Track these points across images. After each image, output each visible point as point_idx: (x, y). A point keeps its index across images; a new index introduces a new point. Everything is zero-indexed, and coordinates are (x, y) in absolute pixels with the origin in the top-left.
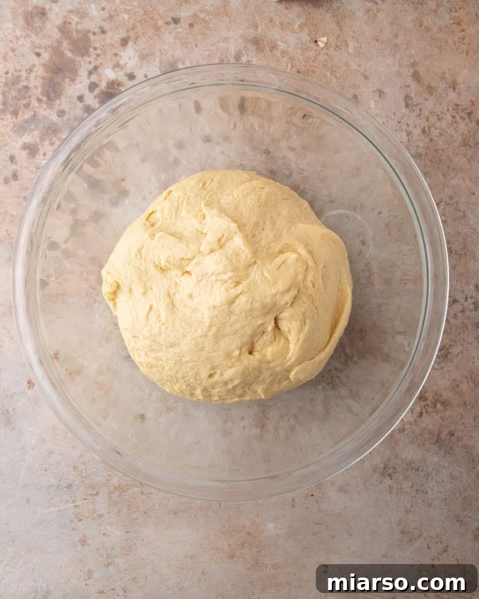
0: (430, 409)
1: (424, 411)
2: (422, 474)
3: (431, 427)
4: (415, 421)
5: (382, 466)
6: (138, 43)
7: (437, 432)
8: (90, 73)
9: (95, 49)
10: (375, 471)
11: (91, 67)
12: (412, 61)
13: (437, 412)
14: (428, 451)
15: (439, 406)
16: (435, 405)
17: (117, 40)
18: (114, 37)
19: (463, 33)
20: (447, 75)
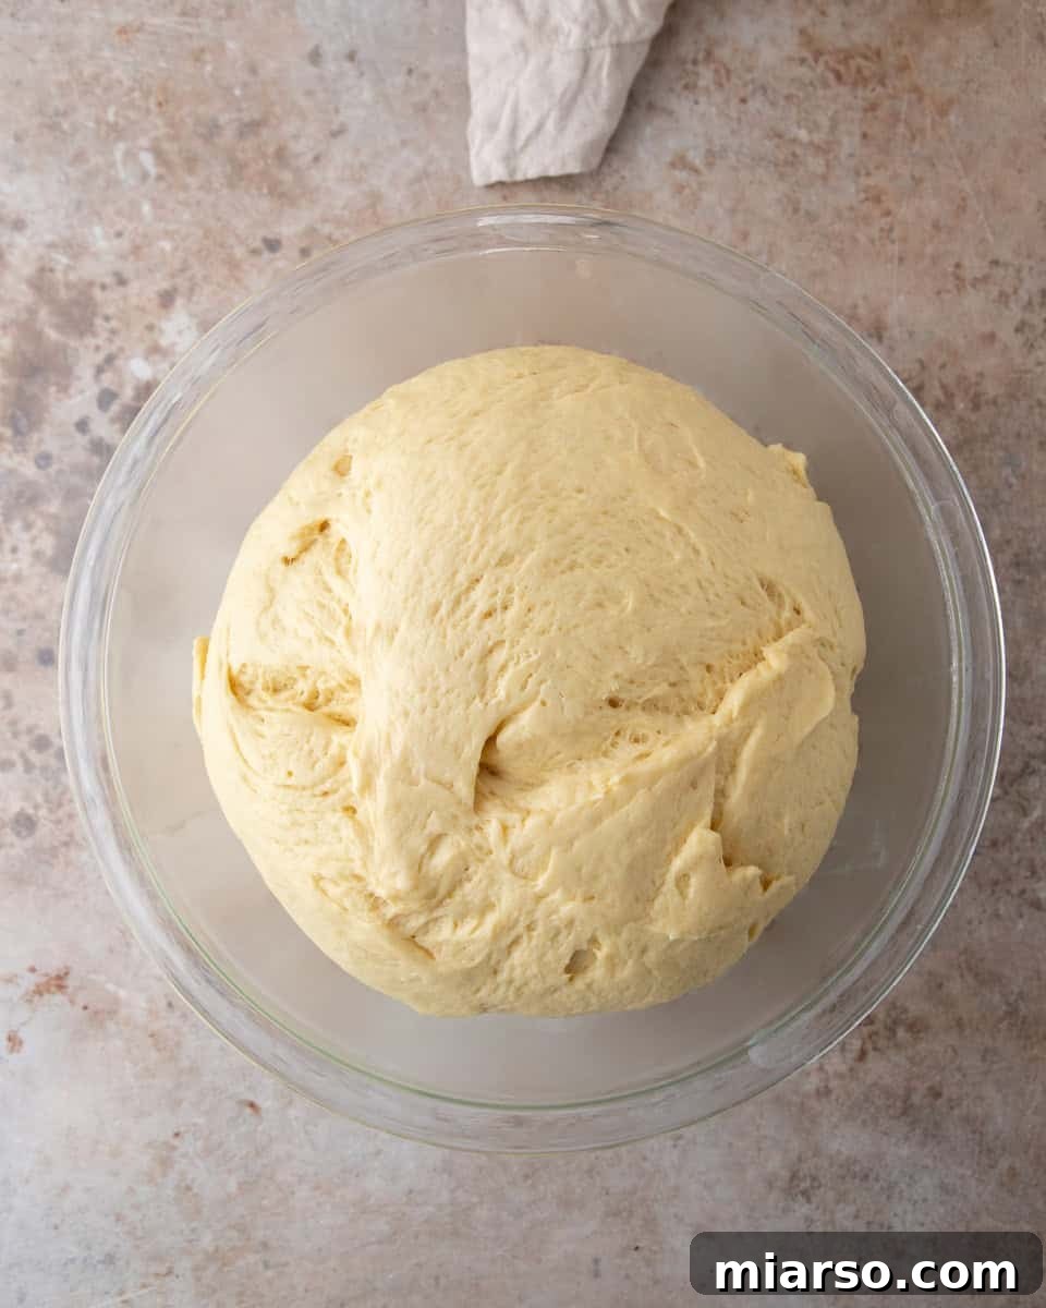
0: (882, 1043)
1: (869, 1046)
2: (877, 1187)
3: (887, 1080)
4: (851, 1070)
5: (785, 1174)
6: (195, 299)
7: (901, 1092)
8: (100, 370)
9: (107, 319)
10: (770, 1185)
11: (100, 358)
13: (898, 1046)
14: (886, 1134)
15: (901, 1033)
16: (892, 1031)
17: (153, 296)
18: (144, 290)
19: (889, 219)
20: (862, 311)
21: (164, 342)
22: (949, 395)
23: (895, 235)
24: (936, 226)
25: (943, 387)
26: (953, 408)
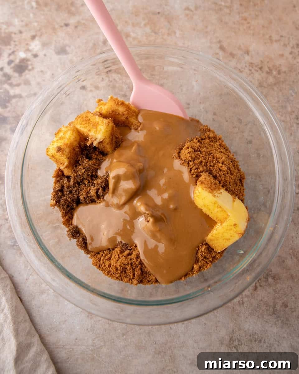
0: (263, 283)
1: (258, 285)
2: (265, 346)
3: (266, 299)
4: (252, 294)
5: (227, 338)
7: (272, 304)
10: (222, 344)
13: (269, 285)
14: (267, 322)
15: (270, 280)
16: (267, 280)
19: (249, 25)
20: (242, 47)
21: (30, 48)
22: (271, 70)
23: (252, 28)
24: (263, 27)
25: (269, 68)
26: (272, 73)
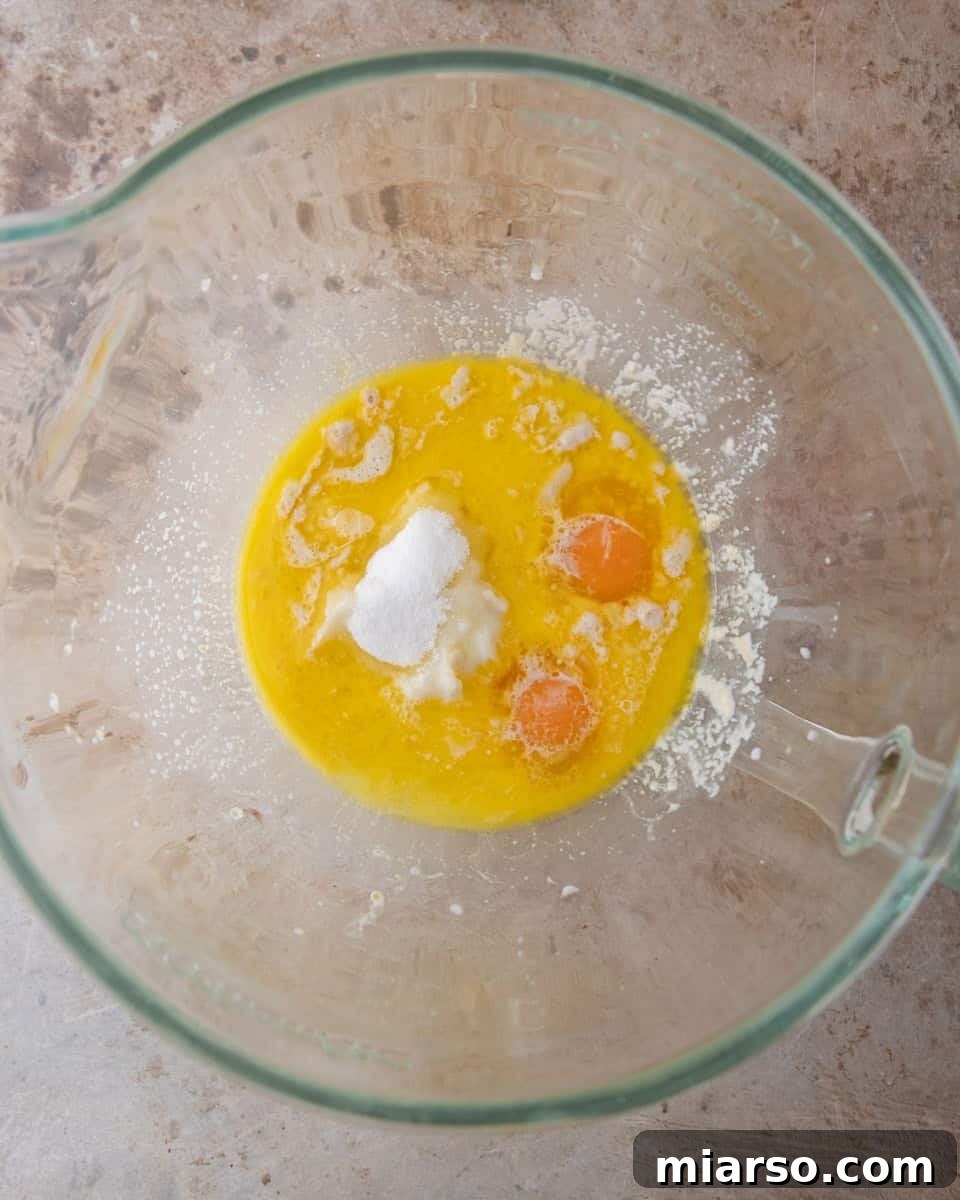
6: (181, 103)
8: (96, 169)
9: (101, 122)
11: (96, 157)
12: (713, 84)
17: (142, 101)
18: (134, 96)
